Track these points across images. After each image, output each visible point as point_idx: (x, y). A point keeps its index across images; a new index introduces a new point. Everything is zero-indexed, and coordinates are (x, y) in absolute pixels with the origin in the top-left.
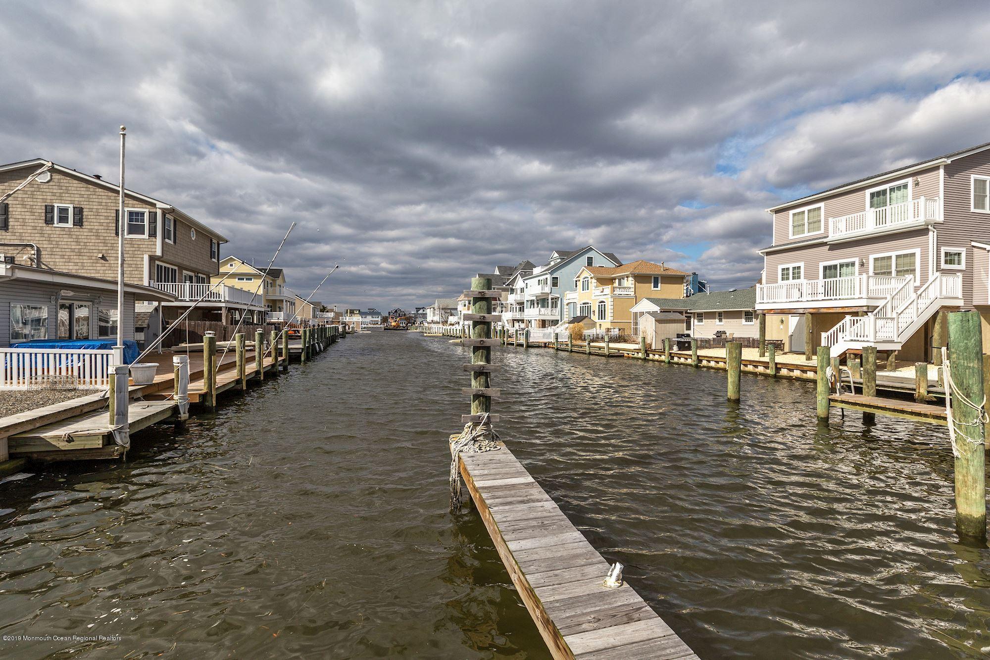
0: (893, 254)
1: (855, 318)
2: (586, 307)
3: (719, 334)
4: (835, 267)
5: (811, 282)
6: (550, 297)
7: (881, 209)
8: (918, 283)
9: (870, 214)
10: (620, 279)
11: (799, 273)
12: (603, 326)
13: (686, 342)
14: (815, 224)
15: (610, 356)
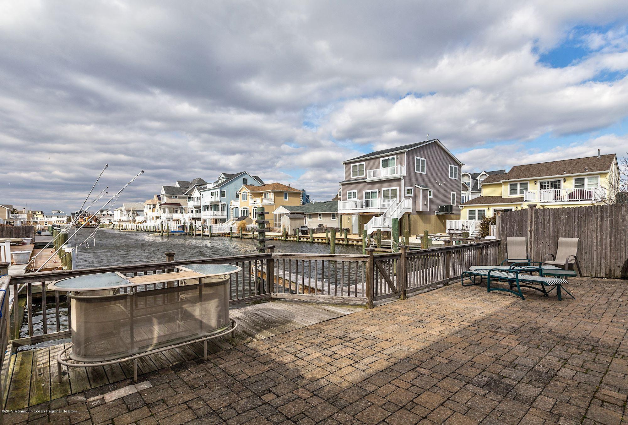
0: (390, 189)
1: (376, 217)
2: (245, 211)
3: (321, 225)
4: (369, 193)
5: (361, 200)
6: (220, 204)
7: (385, 168)
8: (398, 202)
9: (382, 169)
10: (266, 194)
11: (355, 195)
13: (305, 230)
14: (361, 172)
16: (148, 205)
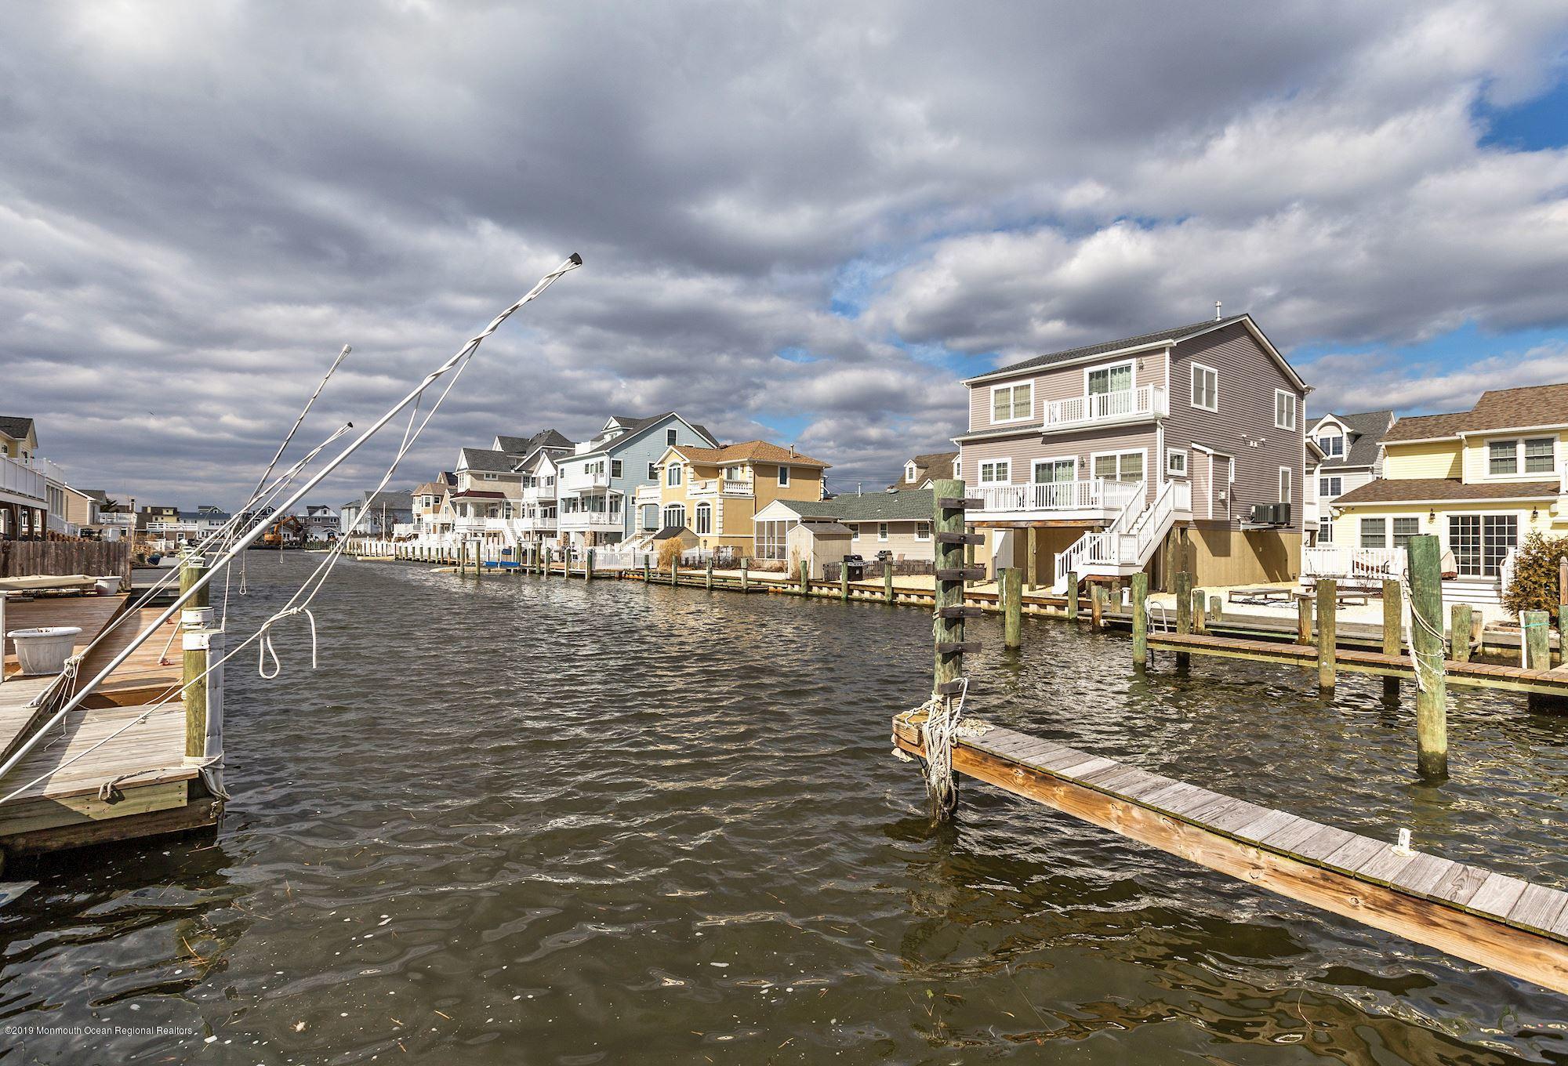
0: (1118, 453)
1: (1093, 535)
2: (675, 512)
3: (885, 555)
4: (1050, 465)
5: (1021, 485)
6: (608, 494)
7: (1101, 395)
9: (1090, 398)
10: (731, 468)
11: (1005, 472)
12: (708, 544)
13: (858, 568)
14: (1023, 406)
15: (749, 591)
16: (424, 497)
